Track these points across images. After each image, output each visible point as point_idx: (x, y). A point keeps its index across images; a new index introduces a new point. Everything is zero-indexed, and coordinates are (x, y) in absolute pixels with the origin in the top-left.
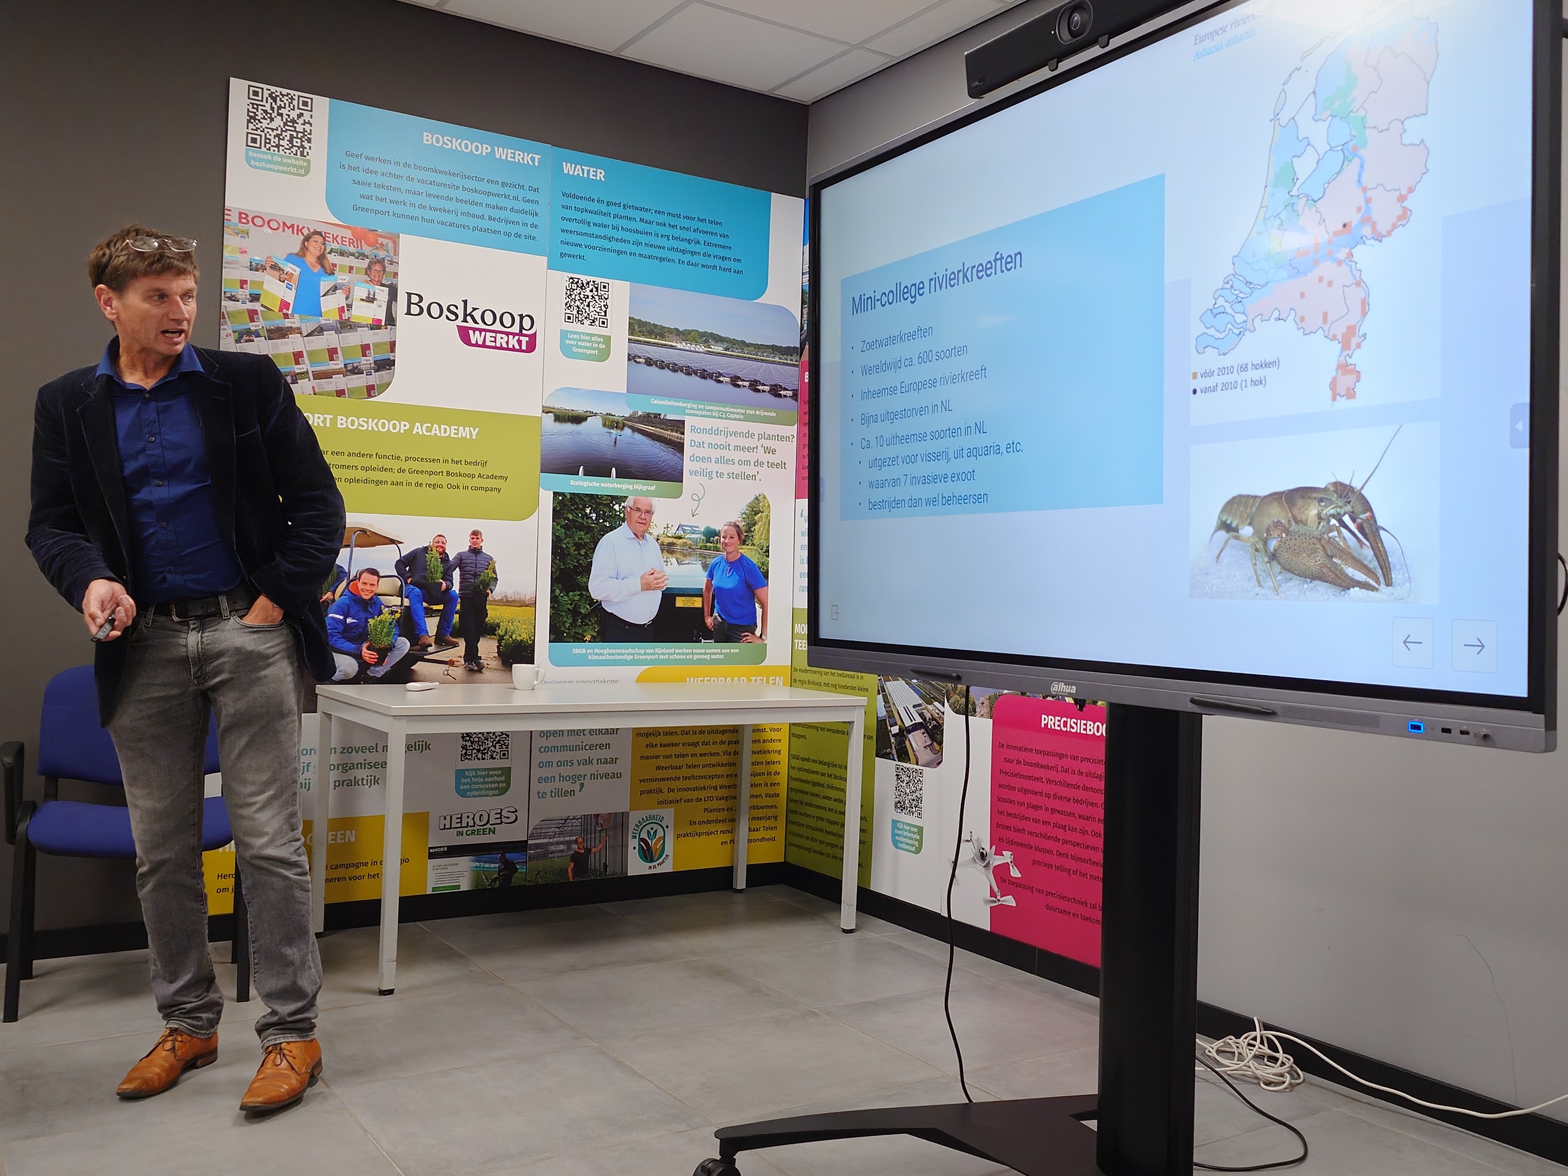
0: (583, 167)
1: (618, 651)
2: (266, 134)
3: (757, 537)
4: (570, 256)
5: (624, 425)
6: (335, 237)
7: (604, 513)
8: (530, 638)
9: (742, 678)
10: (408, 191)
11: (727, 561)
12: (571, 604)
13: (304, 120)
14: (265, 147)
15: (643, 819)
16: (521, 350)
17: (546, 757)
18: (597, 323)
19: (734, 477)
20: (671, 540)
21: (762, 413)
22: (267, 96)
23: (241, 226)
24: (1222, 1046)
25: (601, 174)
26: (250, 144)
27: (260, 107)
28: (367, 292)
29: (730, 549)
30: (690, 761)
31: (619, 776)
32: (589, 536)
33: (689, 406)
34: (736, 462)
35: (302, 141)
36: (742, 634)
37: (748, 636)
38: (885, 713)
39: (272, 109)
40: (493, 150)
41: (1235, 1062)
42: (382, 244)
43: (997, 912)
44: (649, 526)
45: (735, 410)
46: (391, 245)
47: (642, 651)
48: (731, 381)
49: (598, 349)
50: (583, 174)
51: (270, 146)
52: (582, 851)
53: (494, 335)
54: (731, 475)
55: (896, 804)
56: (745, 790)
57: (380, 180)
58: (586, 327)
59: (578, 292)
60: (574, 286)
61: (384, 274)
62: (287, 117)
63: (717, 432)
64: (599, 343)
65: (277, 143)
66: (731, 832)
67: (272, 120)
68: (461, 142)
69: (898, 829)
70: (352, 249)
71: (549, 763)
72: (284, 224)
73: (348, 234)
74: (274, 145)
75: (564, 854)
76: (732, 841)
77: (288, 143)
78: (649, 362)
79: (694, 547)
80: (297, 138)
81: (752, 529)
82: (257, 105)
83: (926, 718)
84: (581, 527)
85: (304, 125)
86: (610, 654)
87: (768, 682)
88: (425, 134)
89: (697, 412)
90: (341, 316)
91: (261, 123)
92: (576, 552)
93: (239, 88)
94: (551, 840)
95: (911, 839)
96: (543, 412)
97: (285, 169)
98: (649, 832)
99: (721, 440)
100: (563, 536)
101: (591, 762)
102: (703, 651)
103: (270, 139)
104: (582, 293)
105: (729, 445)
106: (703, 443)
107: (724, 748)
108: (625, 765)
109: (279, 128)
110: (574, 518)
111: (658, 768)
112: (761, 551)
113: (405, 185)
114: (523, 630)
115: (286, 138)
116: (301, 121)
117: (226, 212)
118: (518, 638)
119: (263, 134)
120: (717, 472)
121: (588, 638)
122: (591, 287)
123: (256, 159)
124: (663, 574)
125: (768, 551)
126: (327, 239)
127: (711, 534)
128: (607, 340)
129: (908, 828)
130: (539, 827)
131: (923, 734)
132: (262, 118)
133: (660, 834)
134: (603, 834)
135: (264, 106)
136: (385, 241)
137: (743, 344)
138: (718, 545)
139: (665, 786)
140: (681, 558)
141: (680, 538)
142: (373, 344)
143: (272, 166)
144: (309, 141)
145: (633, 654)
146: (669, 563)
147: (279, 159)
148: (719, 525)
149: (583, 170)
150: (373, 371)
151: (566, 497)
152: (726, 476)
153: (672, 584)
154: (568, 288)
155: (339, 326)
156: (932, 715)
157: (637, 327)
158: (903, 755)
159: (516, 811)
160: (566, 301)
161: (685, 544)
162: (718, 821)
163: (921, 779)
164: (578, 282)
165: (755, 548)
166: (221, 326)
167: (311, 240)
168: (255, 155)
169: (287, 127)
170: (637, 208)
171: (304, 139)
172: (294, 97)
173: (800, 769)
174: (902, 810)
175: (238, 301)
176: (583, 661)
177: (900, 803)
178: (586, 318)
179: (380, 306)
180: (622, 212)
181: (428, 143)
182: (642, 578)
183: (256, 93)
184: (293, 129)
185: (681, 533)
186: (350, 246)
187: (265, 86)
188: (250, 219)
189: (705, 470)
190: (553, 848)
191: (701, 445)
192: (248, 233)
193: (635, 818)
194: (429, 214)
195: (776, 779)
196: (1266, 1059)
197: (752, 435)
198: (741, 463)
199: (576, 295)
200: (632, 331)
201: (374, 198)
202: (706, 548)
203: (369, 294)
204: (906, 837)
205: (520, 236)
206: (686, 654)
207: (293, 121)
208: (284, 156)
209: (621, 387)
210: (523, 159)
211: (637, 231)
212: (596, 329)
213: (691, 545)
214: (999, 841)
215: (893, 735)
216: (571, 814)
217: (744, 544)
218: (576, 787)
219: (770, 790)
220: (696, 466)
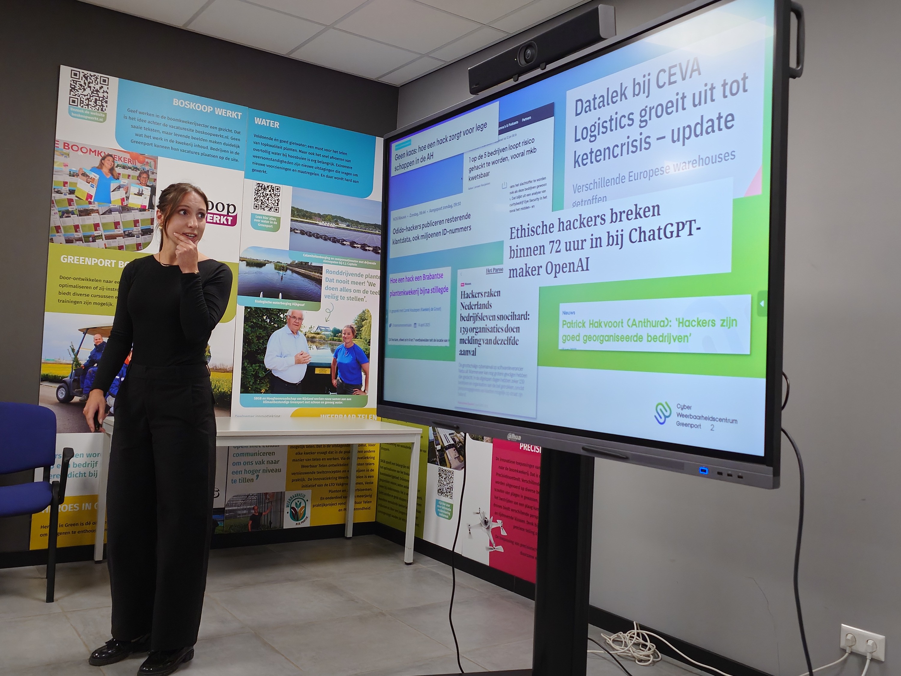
0: (266, 120)
1: (281, 399)
2: (81, 98)
3: (364, 334)
4: (258, 171)
5: (287, 269)
6: (120, 158)
7: (274, 319)
8: (229, 390)
9: (353, 415)
10: (163, 132)
11: (345, 347)
12: (254, 371)
13: (104, 90)
14: (80, 105)
15: (293, 496)
16: (227, 225)
17: (237, 460)
18: (273, 210)
19: (351, 299)
20: (313, 335)
21: (368, 263)
22: (82, 76)
23: (65, 151)
24: (616, 638)
25: (277, 125)
26: (71, 103)
27: (78, 83)
28: (138, 190)
29: (348, 341)
30: (322, 463)
31: (280, 471)
32: (265, 332)
33: (325, 258)
34: (352, 291)
35: (102, 102)
36: (354, 390)
37: (357, 391)
38: (433, 438)
39: (85, 83)
40: (214, 110)
41: (622, 647)
42: (147, 162)
43: (493, 555)
44: (301, 327)
45: (352, 261)
46: (153, 163)
47: (295, 399)
48: (350, 244)
49: (273, 224)
50: (267, 125)
51: (83, 105)
52: (257, 515)
53: (212, 215)
54: (349, 298)
55: (438, 490)
56: (353, 480)
57: (146, 125)
58: (266, 212)
59: (262, 192)
60: (260, 188)
61: (148, 179)
62: (94, 88)
63: (341, 273)
64: (273, 221)
65: (87, 103)
66: (345, 504)
67: (85, 90)
68: (195, 105)
69: (439, 505)
70: (130, 165)
71: (239, 463)
72: (90, 150)
73: (128, 156)
74: (86, 104)
75: (246, 516)
76: (345, 509)
77: (94, 103)
78: (303, 233)
79: (327, 339)
80: (99, 100)
81: (361, 330)
82: (76, 81)
83: (456, 442)
84: (260, 327)
85: (103, 93)
86: (276, 400)
87: (368, 418)
88: (174, 99)
89: (330, 262)
90: (122, 204)
91: (78, 91)
92: (258, 342)
93: (65, 71)
94: (239, 508)
95: (447, 511)
96: (240, 260)
97: (92, 118)
98: (296, 504)
99: (343, 278)
100: (250, 332)
101: (263, 463)
102: (331, 399)
103: (83, 101)
104: (264, 192)
105: (348, 281)
106: (333, 279)
107: (342, 455)
108: (283, 465)
109: (89, 95)
110: (257, 322)
111: (303, 466)
112: (366, 342)
113: (162, 128)
114: (225, 386)
115: (92, 101)
116: (102, 91)
117: (56, 142)
118: (222, 390)
119: (79, 98)
120: (341, 296)
121: (263, 391)
122: (270, 189)
123: (74, 112)
124: (308, 354)
125: (369, 342)
126: (115, 159)
127: (336, 332)
128: (278, 219)
129: (445, 504)
130: (232, 500)
131: (454, 450)
132: (79, 89)
133: (303, 505)
134: (270, 504)
135: (80, 82)
136: (149, 161)
137: (357, 223)
138: (341, 338)
139: (306, 477)
140: (319, 345)
141: (318, 334)
142: (141, 220)
143: (84, 117)
144: (106, 102)
145: (290, 401)
146: (312, 349)
147: (88, 113)
148: (341, 327)
149: (266, 122)
150: (140, 235)
151: (252, 309)
152: (346, 299)
153: (313, 360)
154: (256, 189)
155: (121, 208)
156: (459, 440)
157: (296, 213)
158: (443, 462)
159: (219, 491)
160: (255, 197)
161: (321, 338)
162: (337, 498)
163: (453, 476)
164: (262, 186)
165: (362, 340)
166: (52, 209)
167: (106, 159)
168: (74, 110)
169: (93, 94)
170: (297, 144)
171: (103, 101)
172: (98, 77)
173: (385, 468)
174: (442, 494)
175: (62, 194)
176: (260, 404)
177: (441, 490)
178: (266, 207)
179: (145, 198)
180: (288, 146)
181: (175, 105)
182: (296, 356)
183: (75, 75)
184: (97, 95)
185: (319, 331)
186: (129, 163)
187: (81, 71)
188: (70, 146)
189: (334, 295)
190: (239, 512)
191: (332, 281)
192: (69, 155)
193: (288, 495)
194: (175, 146)
195: (371, 474)
196: (640, 646)
197: (362, 276)
198: (355, 291)
199: (260, 194)
200: (293, 215)
201: (143, 136)
202: (333, 340)
203: (139, 191)
204: (443, 510)
205: (229, 159)
206: (321, 401)
207: (97, 91)
208: (92, 111)
209: (286, 247)
210: (231, 115)
211: (297, 158)
212: (272, 213)
213: (324, 338)
214: (495, 513)
215: (438, 451)
216: (251, 492)
217: (356, 338)
218: (254, 477)
219: (368, 480)
220: (329, 293)
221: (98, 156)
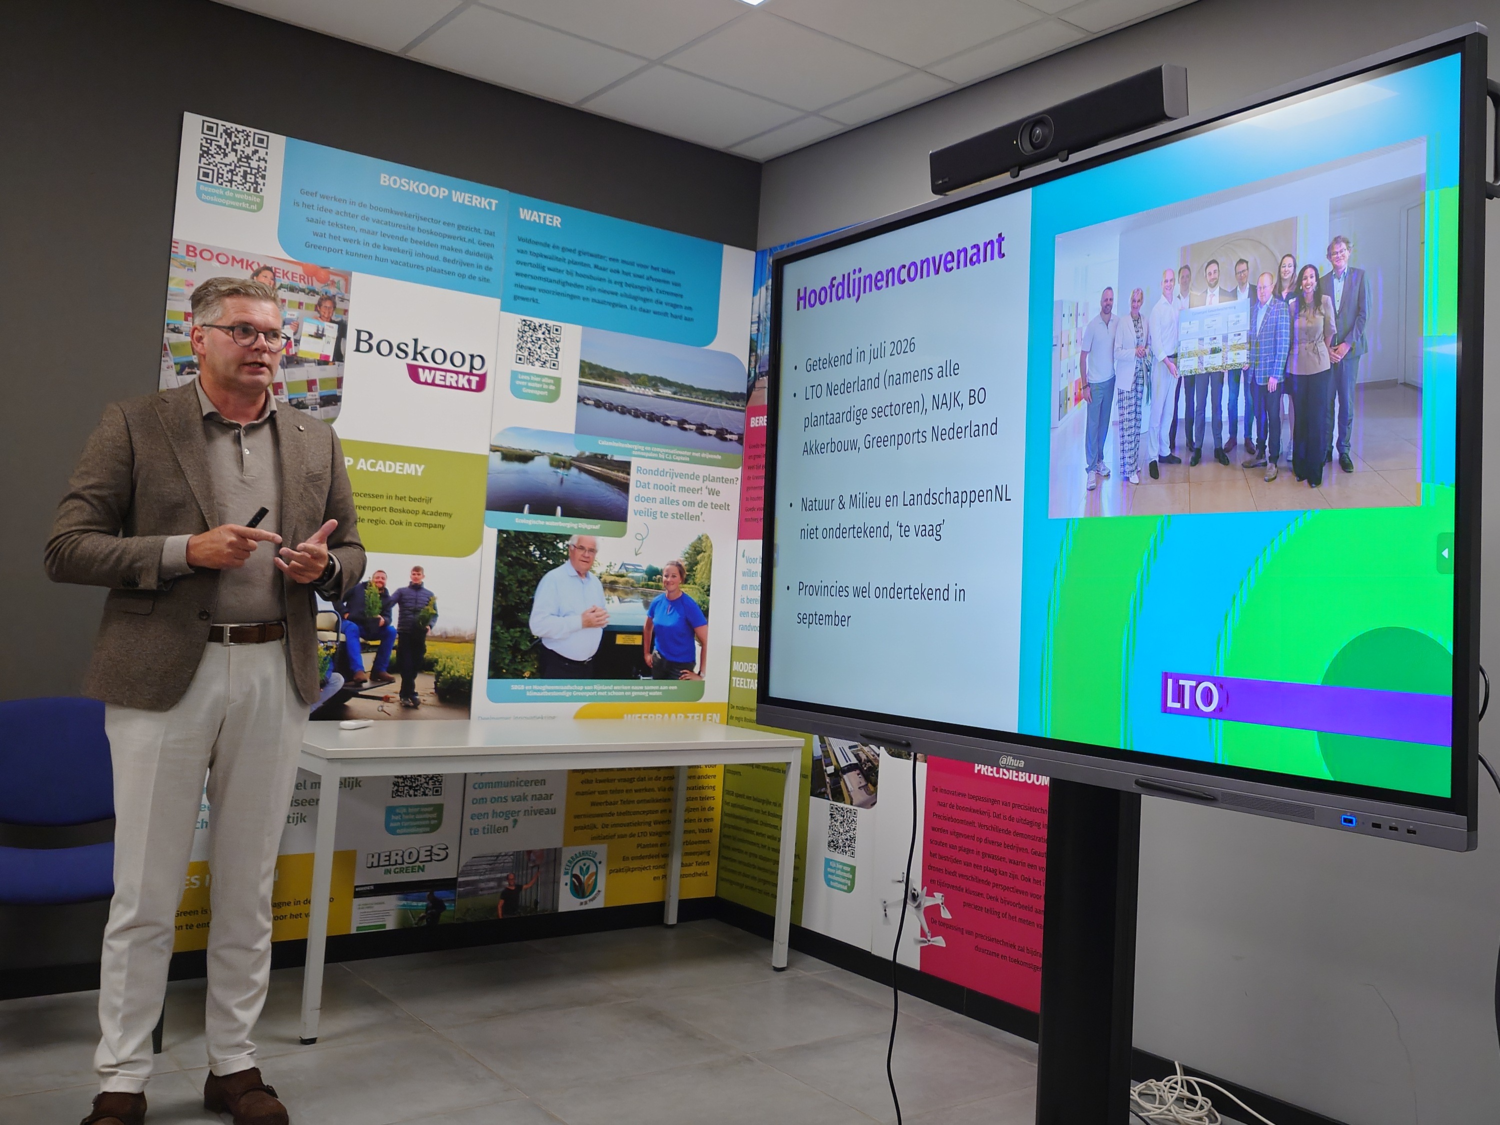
0: (540, 213)
1: (557, 687)
2: (218, 169)
3: (699, 577)
4: (523, 299)
5: (571, 465)
6: (285, 272)
7: (548, 550)
8: (468, 674)
9: (679, 715)
10: (362, 230)
11: (668, 599)
12: (511, 641)
13: (259, 157)
14: (217, 181)
15: (576, 855)
16: (470, 390)
17: (480, 794)
18: (548, 365)
19: (678, 517)
20: (613, 578)
21: (708, 456)
22: (222, 132)
23: (188, 259)
24: (1143, 1090)
25: (557, 221)
26: (201, 178)
27: (214, 143)
28: (316, 328)
29: (672, 588)
30: (625, 796)
31: (553, 812)
32: (532, 573)
33: (636, 447)
34: (680, 502)
35: (256, 177)
36: (681, 672)
37: (686, 673)
38: (820, 753)
39: (227, 144)
40: (450, 194)
41: (1157, 1105)
42: (333, 282)
43: (927, 952)
44: (592, 564)
45: (680, 452)
46: (342, 283)
47: (581, 688)
48: (679, 424)
49: (548, 390)
50: (540, 220)
51: (222, 181)
52: (513, 888)
53: (443, 373)
54: (675, 516)
55: (829, 843)
56: (680, 826)
57: (333, 218)
58: (537, 369)
59: (530, 334)
60: (527, 329)
61: (334, 310)
62: (242, 153)
63: (663, 473)
64: (548, 384)
65: (230, 178)
66: (664, 867)
67: (226, 155)
68: (419, 185)
69: (831, 867)
70: (302, 285)
71: (483, 800)
72: (234, 258)
73: (299, 270)
74: (227, 180)
75: (495, 891)
76: (665, 876)
77: (242, 178)
78: (598, 404)
79: (636, 585)
80: (251, 174)
81: (694, 569)
82: (211, 140)
83: (861, 760)
84: (524, 565)
85: (259, 161)
86: (548, 691)
87: (705, 719)
88: (383, 175)
89: (643, 454)
91: (215, 157)
92: (518, 590)
93: (192, 123)
94: (481, 877)
95: (844, 878)
96: (491, 450)
97: (237, 204)
98: (581, 869)
99: (666, 481)
100: (506, 573)
101: (525, 798)
102: (641, 688)
103: (223, 175)
104: (534, 335)
105: (674, 486)
106: (649, 483)
107: (660, 784)
108: (559, 802)
109: (233, 164)
110: (518, 556)
111: (593, 804)
112: (702, 590)
113: (359, 224)
114: (462, 667)
115: (239, 174)
116: (256, 157)
117: (173, 244)
118: (457, 674)
119: (216, 169)
120: (661, 512)
121: (527, 674)
122: (543, 330)
123: (207, 194)
124: (605, 611)
125: (709, 590)
126: (277, 274)
127: (653, 573)
128: (557, 381)
129: (840, 867)
130: (470, 864)
131: (858, 774)
132: (215, 153)
133: (592, 870)
134: (535, 870)
135: (219, 141)
136: (336, 279)
137: (691, 389)
138: (660, 584)
139: (598, 821)
140: (623, 596)
141: (622, 576)
142: (319, 379)
143: (223, 201)
144: (263, 177)
145: (572, 691)
146: (611, 601)
147: (231, 194)
148: (661, 564)
149: (539, 216)
150: (318, 406)
151: (510, 534)
152: (670, 516)
153: (613, 621)
154: (520, 330)
156: (867, 757)
157: (588, 370)
158: (838, 795)
159: (447, 848)
160: (518, 343)
161: (627, 582)
162: (651, 857)
163: (855, 819)
164: (530, 325)
165: (697, 587)
166: (163, 358)
167: (260, 275)
168: (206, 189)
169: (240, 163)
170: (592, 255)
171: (258, 176)
172: (249, 134)
173: (734, 805)
174: (835, 849)
175: (182, 333)
176: (521, 698)
177: (834, 842)
178: (537, 360)
179: (328, 343)
180: (576, 257)
181: (384, 184)
182: (584, 615)
183: (210, 129)
184: (247, 165)
185: (623, 571)
186: (300, 282)
187: (220, 122)
188: (198, 252)
189: (650, 510)
190: (483, 885)
191: (646, 486)
192: (195, 266)
193: (567, 855)
194: (381, 253)
195: (710, 814)
196: (1185, 1102)
197: (697, 478)
198: (685, 504)
199: (528, 337)
200: (582, 374)
201: (327, 236)
202: (648, 586)
203: (318, 330)
204: (838, 876)
205: (474, 278)
206: (625, 691)
207: (248, 157)
208: (238, 191)
209: (570, 428)
210: (480, 203)
211: (590, 277)
212: (547, 371)
213: (633, 583)
214: (931, 883)
215: (829, 775)
216: (503, 850)
217: (685, 583)
218: (509, 823)
219: (703, 825)
220: (641, 506)
221: (247, 268)
